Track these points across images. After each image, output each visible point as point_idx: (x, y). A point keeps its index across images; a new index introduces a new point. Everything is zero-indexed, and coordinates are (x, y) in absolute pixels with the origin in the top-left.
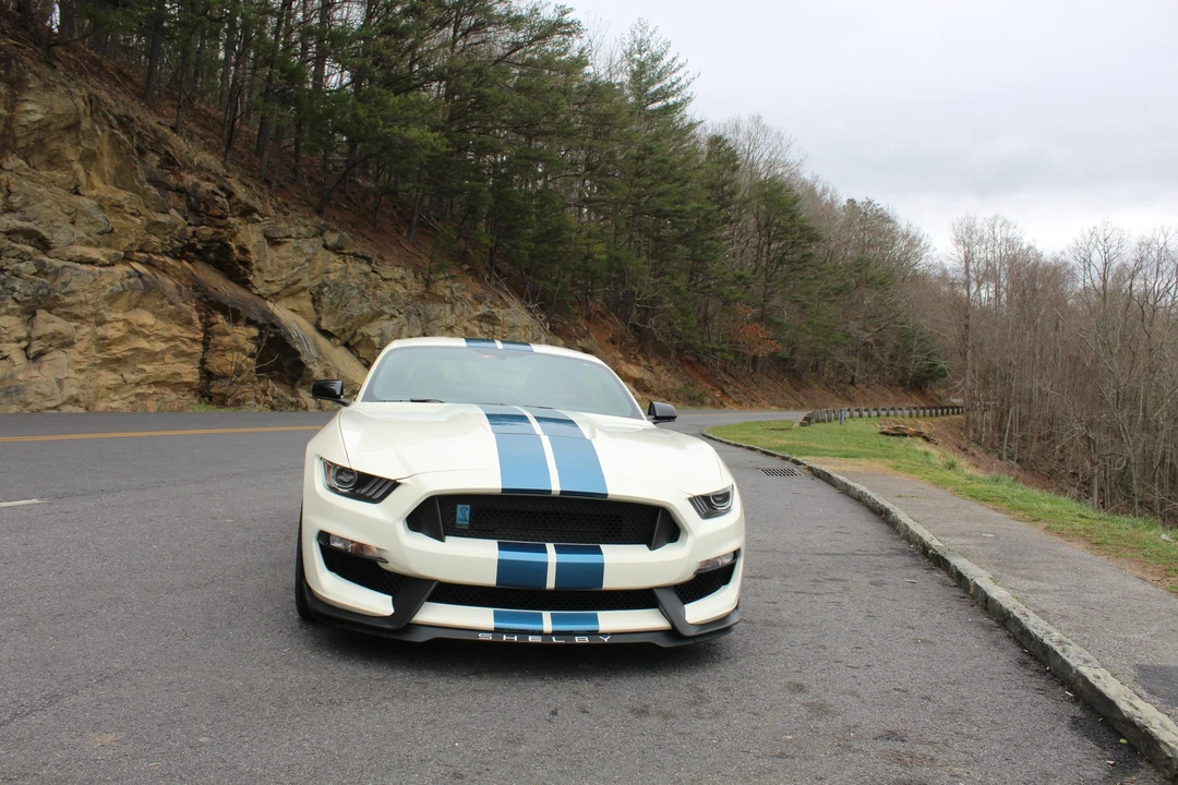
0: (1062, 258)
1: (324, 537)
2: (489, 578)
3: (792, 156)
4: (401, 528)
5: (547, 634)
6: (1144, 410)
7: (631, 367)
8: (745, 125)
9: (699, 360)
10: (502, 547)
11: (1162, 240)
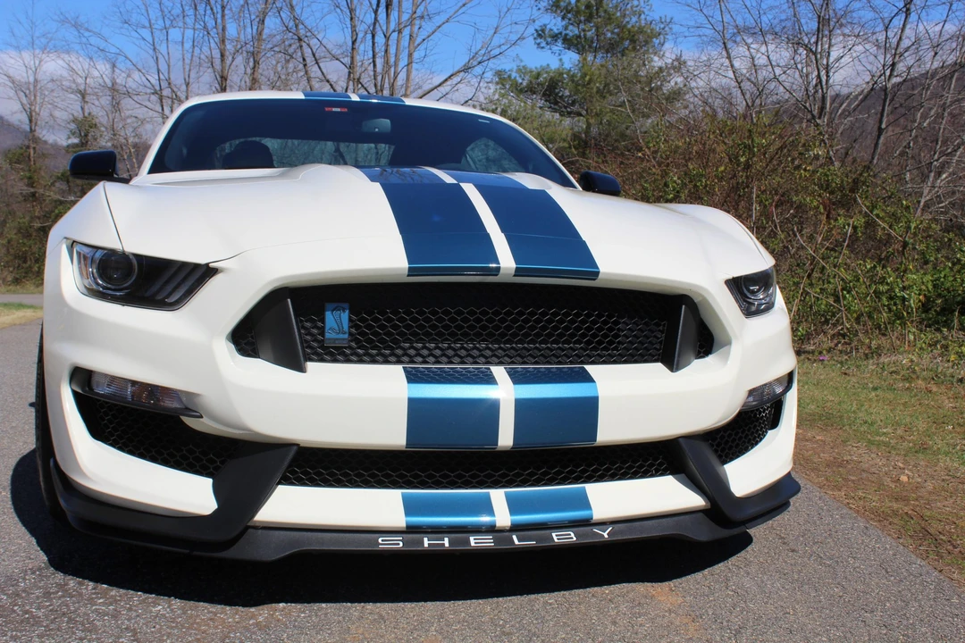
1: (82, 376)
2: (392, 434)
4: (225, 351)
5: (502, 531)
10: (412, 377)
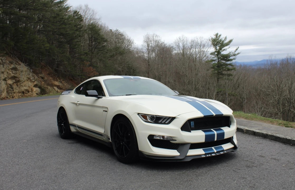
0: (172, 45)
2: (203, 140)
3: (97, 17)
4: (180, 131)
6: (195, 85)
7: (56, 82)
8: (84, 8)
9: (74, 79)
11: (196, 40)
